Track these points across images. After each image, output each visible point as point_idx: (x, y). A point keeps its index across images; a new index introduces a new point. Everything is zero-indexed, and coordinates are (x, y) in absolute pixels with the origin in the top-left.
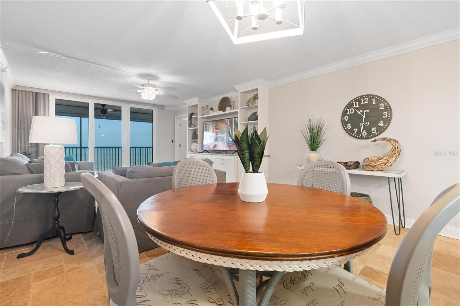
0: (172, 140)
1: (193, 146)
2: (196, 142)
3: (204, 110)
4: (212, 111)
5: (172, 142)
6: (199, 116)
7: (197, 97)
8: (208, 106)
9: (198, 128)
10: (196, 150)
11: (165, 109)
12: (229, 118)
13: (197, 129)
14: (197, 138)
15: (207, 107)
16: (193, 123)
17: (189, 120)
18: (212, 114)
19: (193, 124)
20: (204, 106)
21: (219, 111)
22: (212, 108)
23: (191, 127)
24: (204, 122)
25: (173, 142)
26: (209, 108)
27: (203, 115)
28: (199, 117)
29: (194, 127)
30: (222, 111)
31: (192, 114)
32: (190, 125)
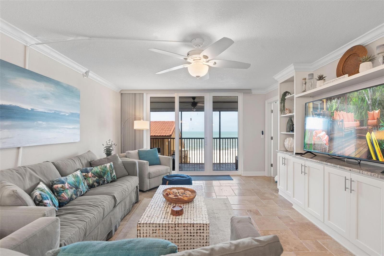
0: (263, 132)
1: (288, 142)
2: (292, 136)
3: (305, 83)
4: (322, 81)
5: (261, 134)
6: (296, 94)
7: (292, 65)
8: (313, 74)
9: (294, 114)
10: (292, 149)
11: (253, 93)
12: (370, 88)
13: (293, 116)
14: (293, 131)
15: (310, 77)
16: (286, 107)
17: (281, 103)
18: (320, 86)
19: (287, 109)
20: (305, 77)
21: (337, 77)
22: (322, 76)
23: (284, 114)
24: (306, 104)
25: (263, 134)
26: (316, 77)
27: (304, 91)
28: (295, 96)
29: (290, 112)
30: (347, 75)
31: (285, 94)
32: (283, 110)
